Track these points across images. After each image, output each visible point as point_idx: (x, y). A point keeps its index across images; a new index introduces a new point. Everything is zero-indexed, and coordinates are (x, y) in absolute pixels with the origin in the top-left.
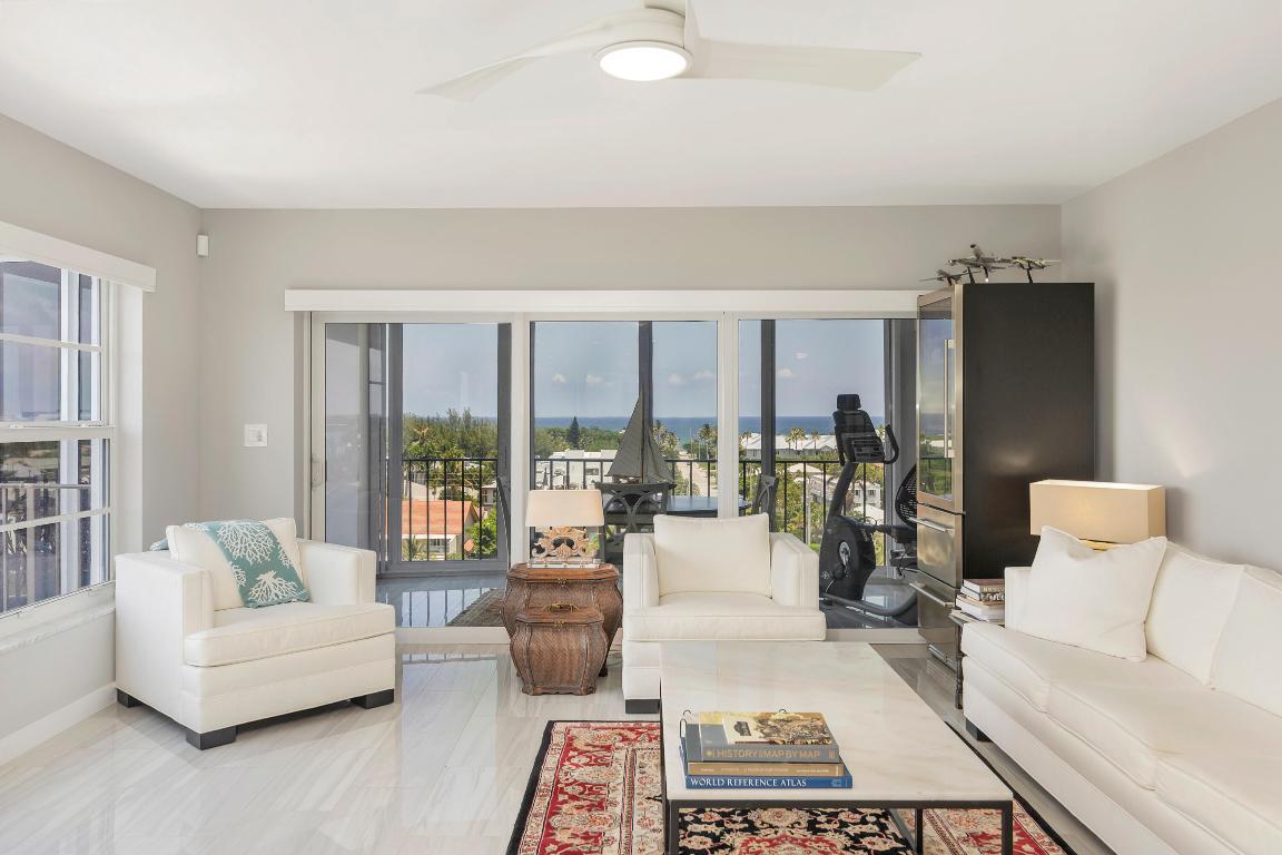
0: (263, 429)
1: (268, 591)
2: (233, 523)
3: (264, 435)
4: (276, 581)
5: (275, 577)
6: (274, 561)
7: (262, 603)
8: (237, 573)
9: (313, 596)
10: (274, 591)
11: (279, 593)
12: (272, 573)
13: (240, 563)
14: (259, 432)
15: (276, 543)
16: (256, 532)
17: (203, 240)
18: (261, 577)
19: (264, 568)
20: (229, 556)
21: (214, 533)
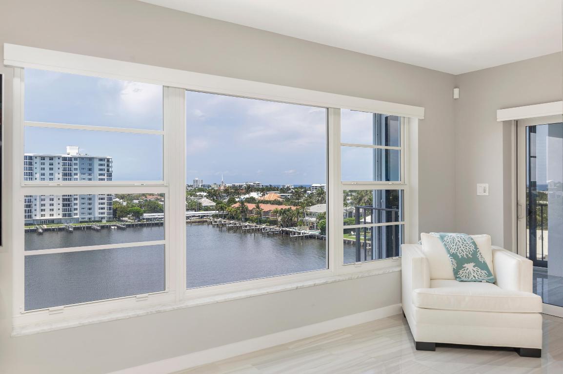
0: (487, 185)
1: (469, 273)
2: (454, 235)
3: (487, 189)
4: (475, 269)
5: (474, 267)
6: (474, 257)
7: (465, 279)
8: (452, 261)
9: (499, 281)
10: (473, 274)
11: (476, 276)
12: (473, 264)
13: (454, 256)
14: (485, 187)
15: (476, 247)
16: (465, 241)
17: (456, 91)
18: (466, 265)
19: (468, 261)
20: (448, 252)
21: (442, 238)
